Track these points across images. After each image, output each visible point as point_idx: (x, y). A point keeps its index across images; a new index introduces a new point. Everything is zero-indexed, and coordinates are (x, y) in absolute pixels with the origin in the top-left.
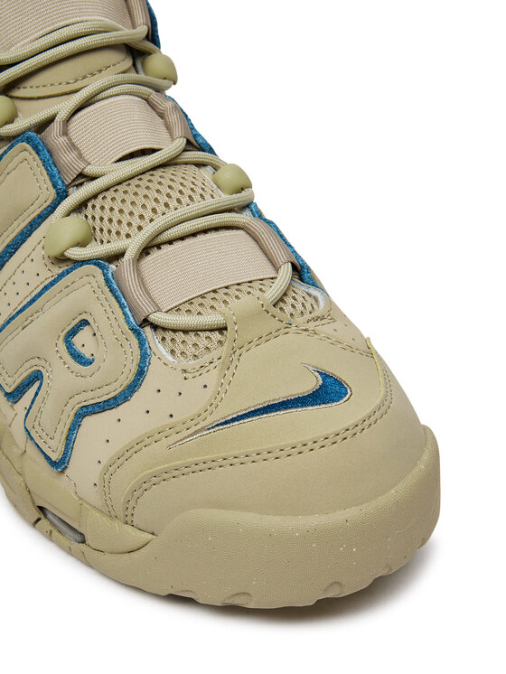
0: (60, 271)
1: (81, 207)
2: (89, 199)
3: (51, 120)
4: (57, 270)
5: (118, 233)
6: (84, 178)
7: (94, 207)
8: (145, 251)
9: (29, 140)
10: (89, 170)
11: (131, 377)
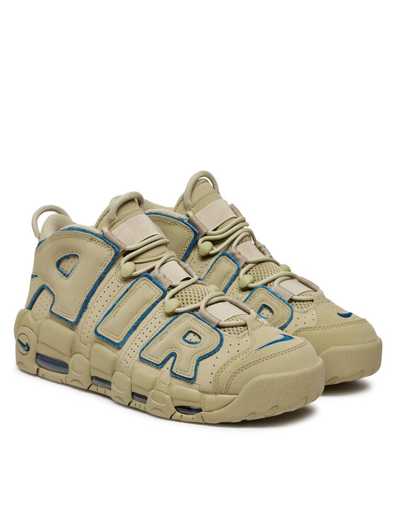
0: (171, 319)
1: (173, 297)
2: (175, 294)
3: (153, 269)
4: (169, 319)
5: (187, 303)
6: (172, 287)
7: (178, 296)
8: (207, 306)
9: (146, 276)
10: (174, 284)
11: (219, 343)
